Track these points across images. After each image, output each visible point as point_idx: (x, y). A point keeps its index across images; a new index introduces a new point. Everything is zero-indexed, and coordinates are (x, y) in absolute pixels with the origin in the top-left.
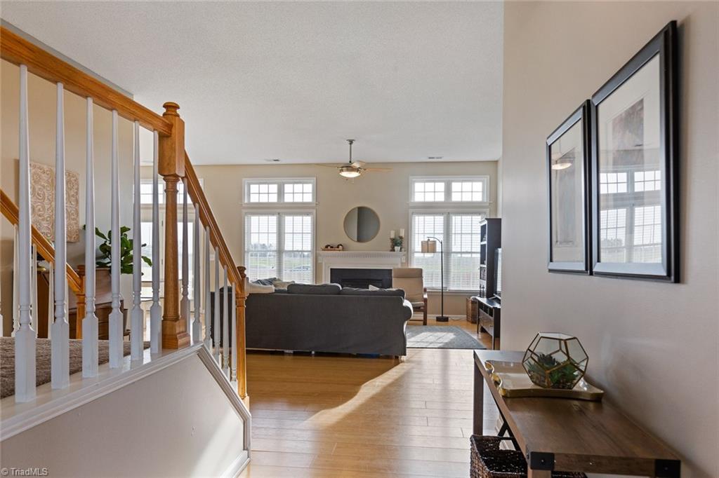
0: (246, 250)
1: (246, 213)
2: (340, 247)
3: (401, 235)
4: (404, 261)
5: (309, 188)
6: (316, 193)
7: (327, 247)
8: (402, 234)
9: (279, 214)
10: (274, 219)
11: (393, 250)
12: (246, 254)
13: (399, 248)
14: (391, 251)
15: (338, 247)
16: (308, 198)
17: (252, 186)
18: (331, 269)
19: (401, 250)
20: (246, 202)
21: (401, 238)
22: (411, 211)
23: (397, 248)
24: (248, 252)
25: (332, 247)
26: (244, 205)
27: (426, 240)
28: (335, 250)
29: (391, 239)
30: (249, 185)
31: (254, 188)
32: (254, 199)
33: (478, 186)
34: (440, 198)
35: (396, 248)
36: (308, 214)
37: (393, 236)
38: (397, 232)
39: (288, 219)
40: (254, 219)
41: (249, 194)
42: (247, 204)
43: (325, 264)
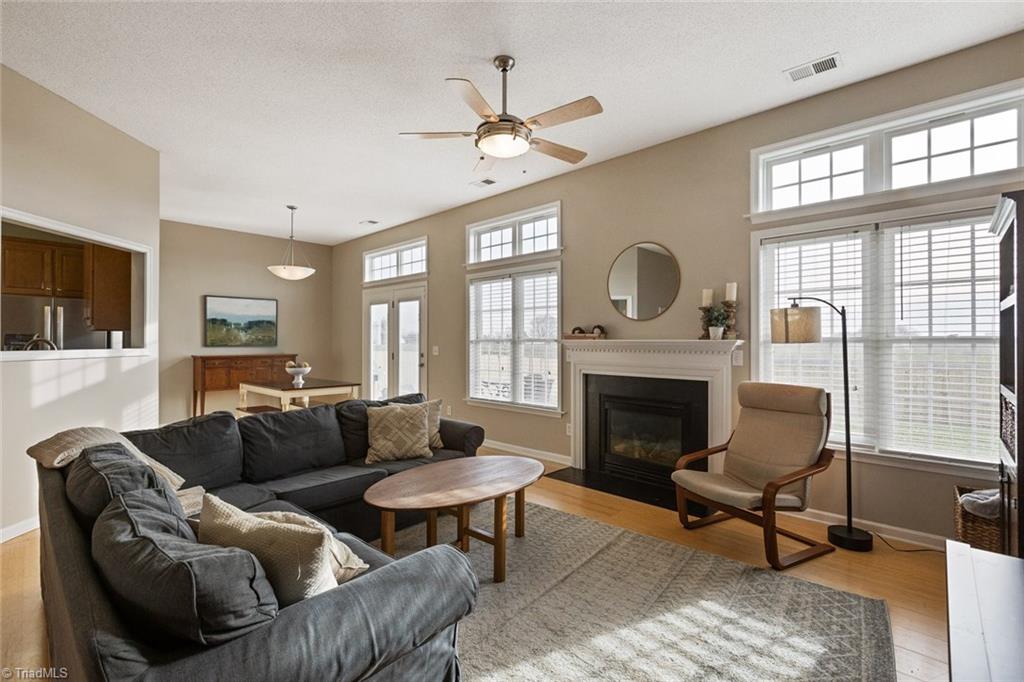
0: (472, 339)
1: (472, 281)
2: (596, 331)
3: (728, 298)
6: (563, 232)
7: (574, 331)
8: (732, 295)
9: (513, 275)
10: (508, 286)
11: (707, 336)
13: (721, 329)
14: (703, 337)
15: (592, 332)
16: (553, 243)
17: (482, 236)
18: (584, 375)
19: (724, 336)
20: (472, 262)
21: (728, 305)
23: (715, 331)
24: (475, 342)
25: (582, 331)
26: (468, 268)
28: (585, 338)
29: (702, 309)
30: (479, 235)
32: (485, 257)
34: (852, 187)
35: (711, 329)
37: (706, 302)
38: (719, 294)
39: (528, 284)
40: (485, 288)
41: (479, 249)
42: (475, 264)
43: (575, 365)
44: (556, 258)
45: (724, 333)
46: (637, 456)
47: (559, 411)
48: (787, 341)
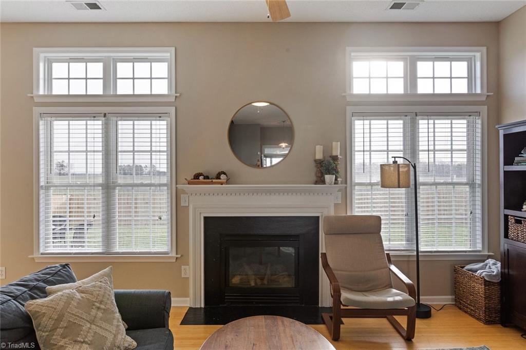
0: (42, 184)
1: (41, 115)
2: (223, 177)
3: (334, 154)
4: (340, 202)
5: (162, 69)
6: (177, 78)
7: (197, 176)
8: (337, 151)
9: (105, 115)
10: (96, 126)
11: (323, 182)
12: (42, 192)
13: (333, 177)
14: (316, 183)
15: (218, 177)
16: (162, 88)
17: (55, 65)
18: (205, 218)
19: (336, 182)
20: (41, 92)
21: (335, 158)
22: (350, 109)
23: (329, 178)
24: (47, 188)
25: (207, 177)
26: (36, 100)
27: (391, 160)
28: (212, 183)
29: (316, 161)
30: (49, 63)
31: (59, 69)
32: (59, 88)
33: (461, 68)
35: (326, 177)
36: (160, 116)
37: (319, 156)
38: (327, 149)
39: (124, 126)
40: (60, 126)
41: (49, 79)
42: (44, 96)
43: (195, 209)
44: (168, 104)
45: (336, 179)
46: (253, 284)
47: (174, 255)
48: (399, 187)
